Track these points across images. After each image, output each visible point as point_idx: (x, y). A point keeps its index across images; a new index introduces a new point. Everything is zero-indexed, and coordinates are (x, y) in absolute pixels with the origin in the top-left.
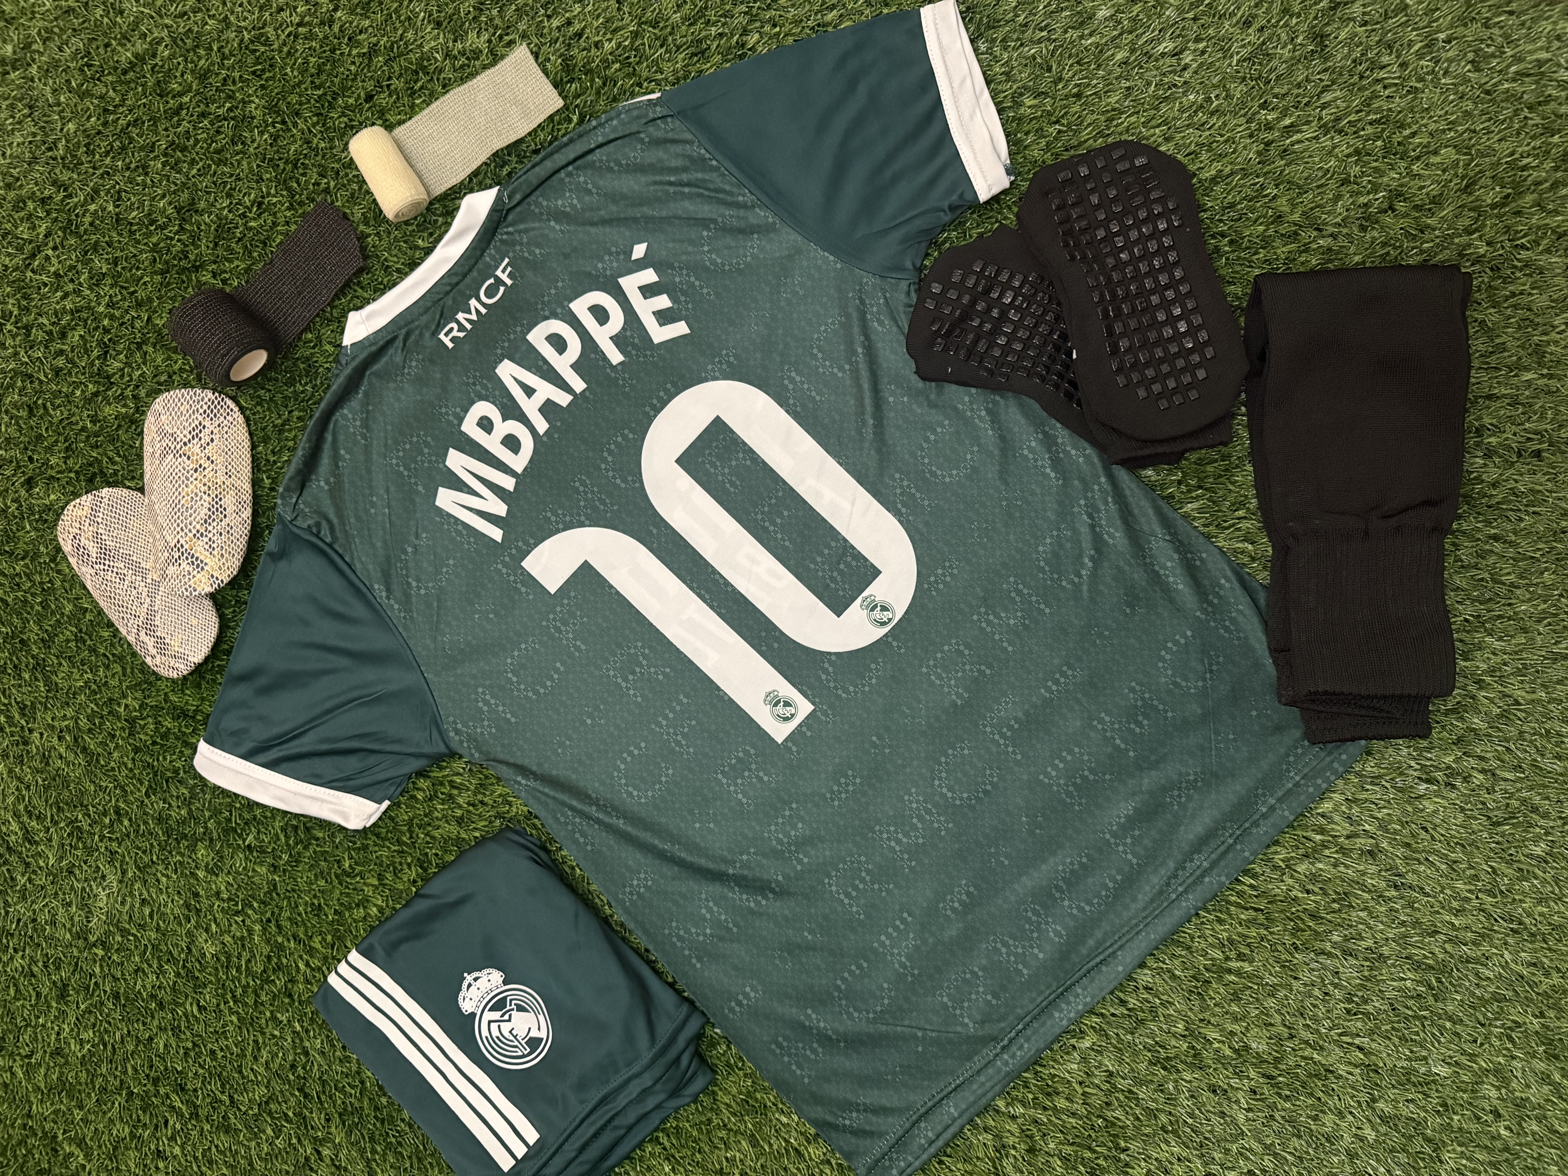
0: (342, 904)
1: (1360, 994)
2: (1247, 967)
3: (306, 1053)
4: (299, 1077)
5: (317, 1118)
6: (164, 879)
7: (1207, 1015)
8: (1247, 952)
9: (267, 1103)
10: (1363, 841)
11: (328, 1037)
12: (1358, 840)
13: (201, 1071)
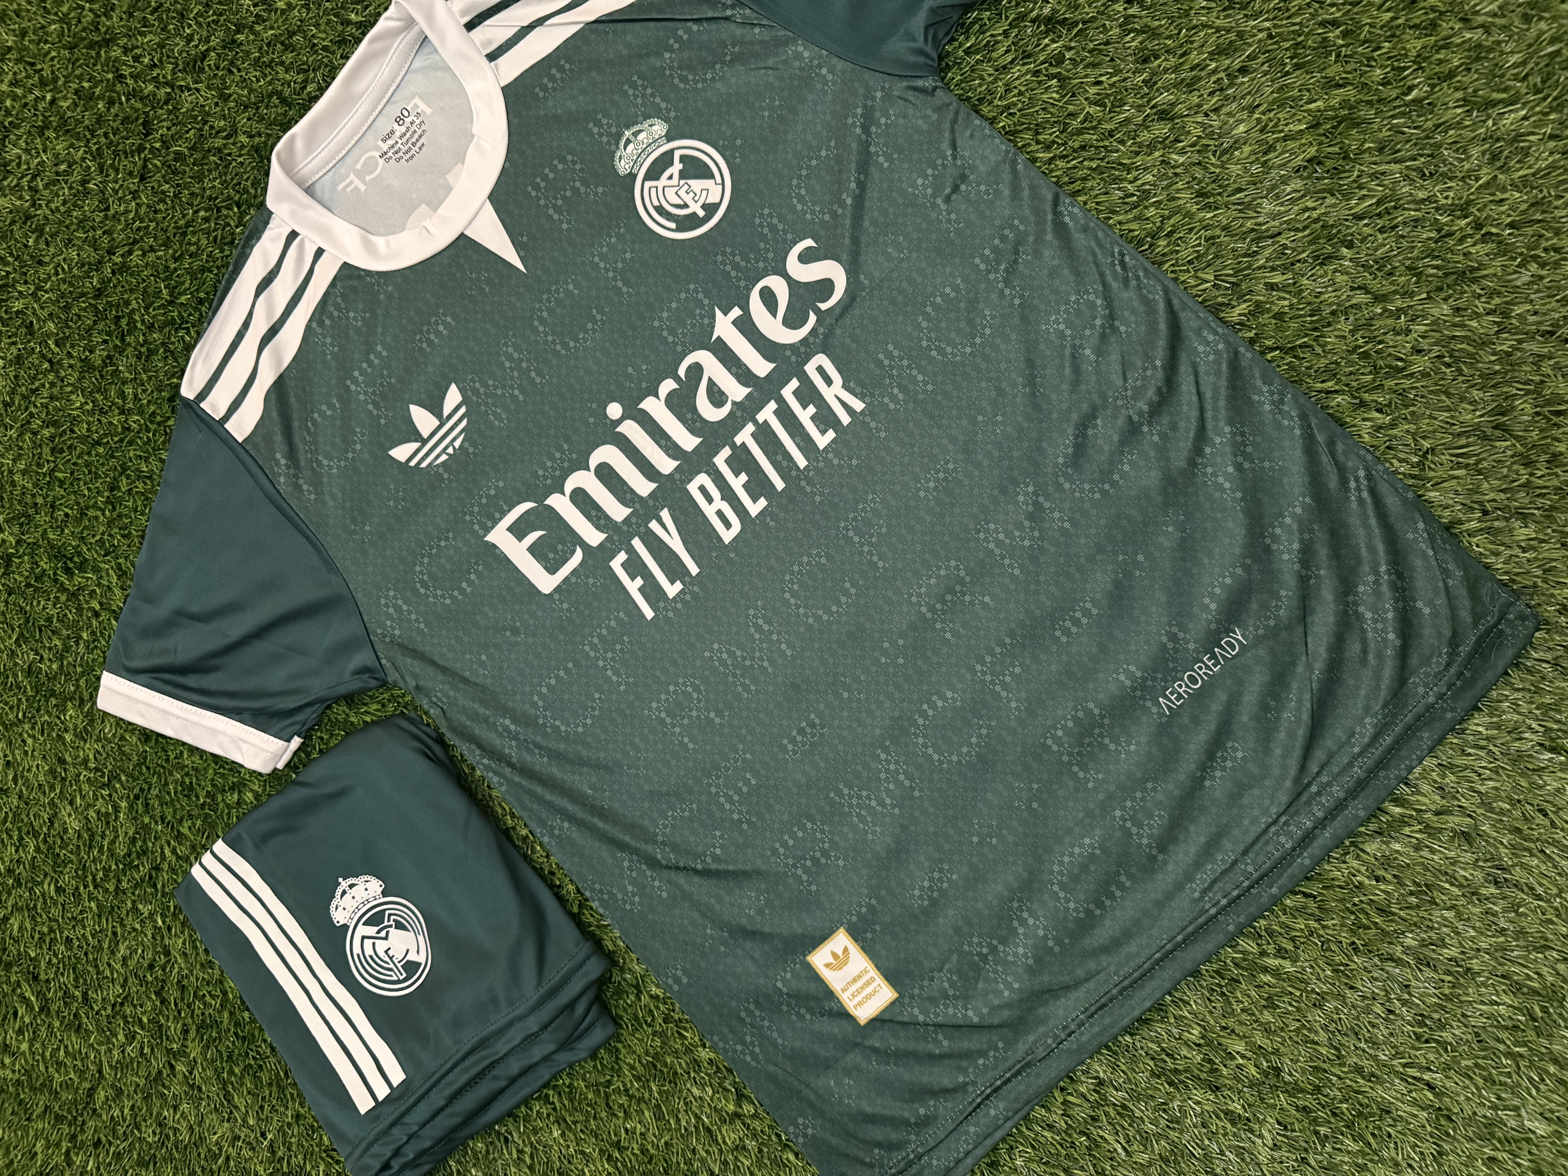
0: (213, 785)
1: (1436, 1016)
2: (1288, 967)
3: (167, 953)
4: (156, 978)
5: (174, 1028)
6: (30, 741)
7: (1231, 1022)
8: (1290, 947)
9: (122, 1004)
10: (1457, 820)
11: (191, 936)
12: (1450, 818)
13: (55, 961)
